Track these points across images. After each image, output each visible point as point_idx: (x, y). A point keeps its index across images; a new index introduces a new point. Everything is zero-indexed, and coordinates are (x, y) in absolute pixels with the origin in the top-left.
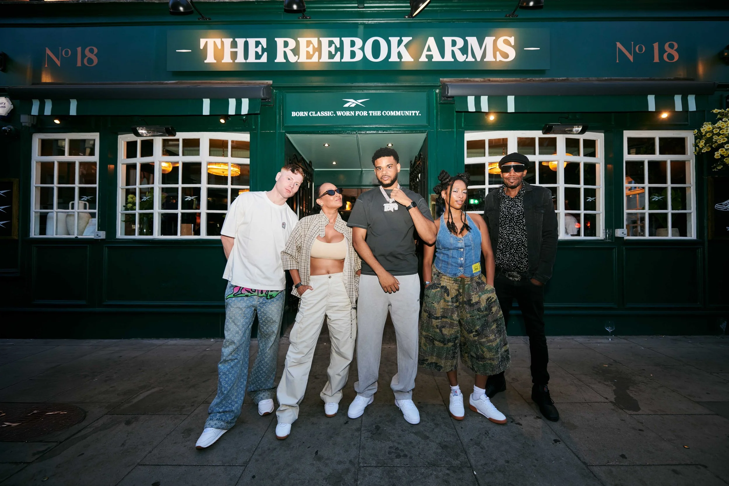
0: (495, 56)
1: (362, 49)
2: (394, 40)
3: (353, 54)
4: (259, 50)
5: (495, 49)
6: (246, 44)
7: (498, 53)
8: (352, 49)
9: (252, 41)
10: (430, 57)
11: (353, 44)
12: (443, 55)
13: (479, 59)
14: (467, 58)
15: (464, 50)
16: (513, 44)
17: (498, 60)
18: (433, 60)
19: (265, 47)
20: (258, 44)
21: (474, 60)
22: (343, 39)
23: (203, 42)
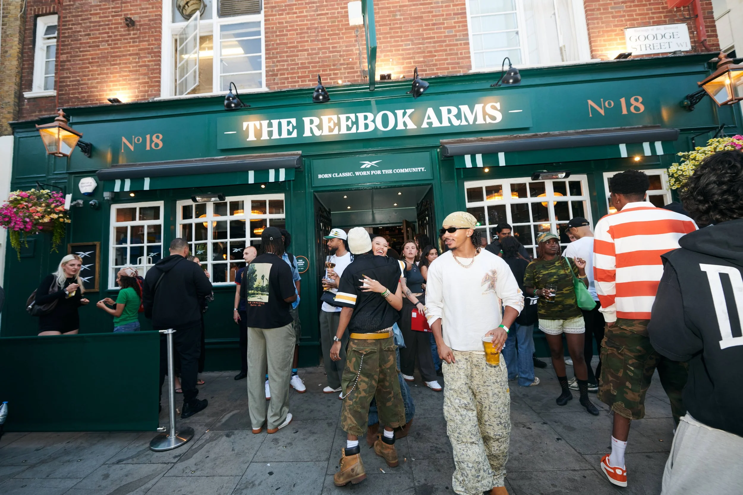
0: (485, 119)
1: (374, 121)
2: (399, 113)
3: (366, 126)
4: (290, 128)
5: (485, 114)
6: (280, 124)
7: (487, 117)
8: (366, 122)
9: (284, 122)
10: (430, 124)
11: (366, 118)
12: (441, 121)
13: (471, 123)
14: (461, 122)
15: (458, 116)
16: (499, 108)
17: (487, 122)
18: (433, 126)
19: (295, 125)
20: (289, 123)
21: (467, 124)
22: (357, 114)
23: (245, 125)
